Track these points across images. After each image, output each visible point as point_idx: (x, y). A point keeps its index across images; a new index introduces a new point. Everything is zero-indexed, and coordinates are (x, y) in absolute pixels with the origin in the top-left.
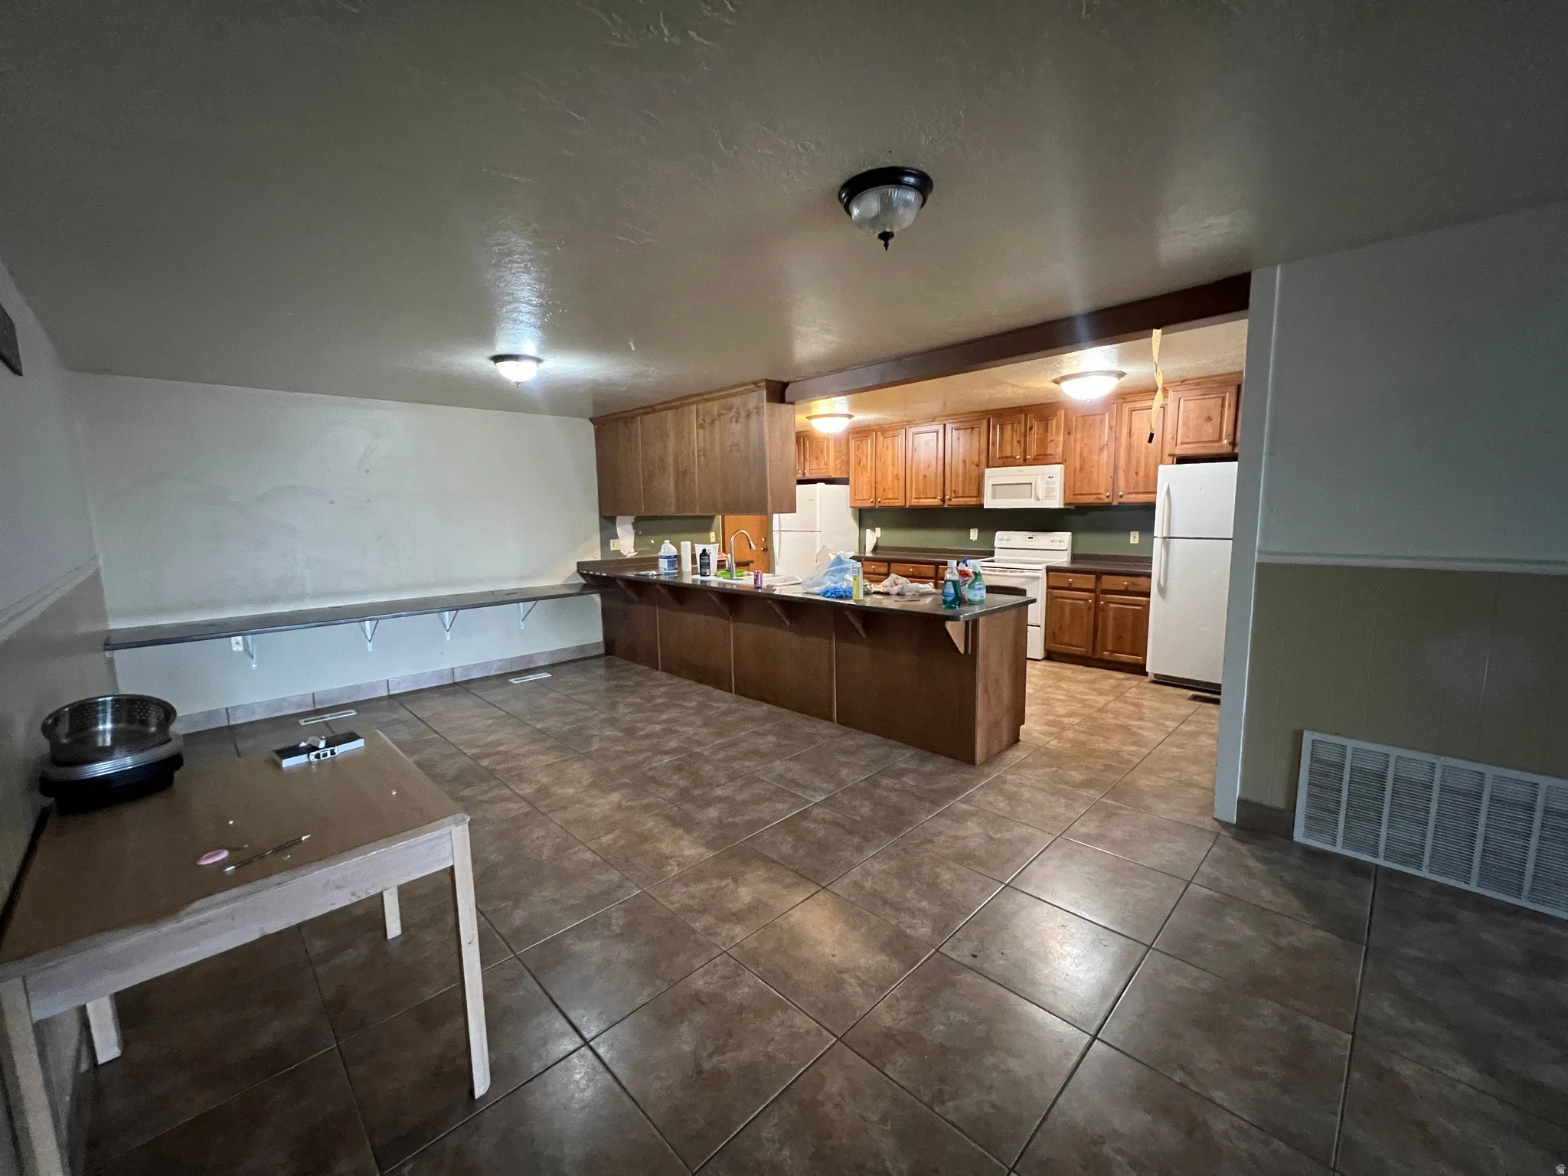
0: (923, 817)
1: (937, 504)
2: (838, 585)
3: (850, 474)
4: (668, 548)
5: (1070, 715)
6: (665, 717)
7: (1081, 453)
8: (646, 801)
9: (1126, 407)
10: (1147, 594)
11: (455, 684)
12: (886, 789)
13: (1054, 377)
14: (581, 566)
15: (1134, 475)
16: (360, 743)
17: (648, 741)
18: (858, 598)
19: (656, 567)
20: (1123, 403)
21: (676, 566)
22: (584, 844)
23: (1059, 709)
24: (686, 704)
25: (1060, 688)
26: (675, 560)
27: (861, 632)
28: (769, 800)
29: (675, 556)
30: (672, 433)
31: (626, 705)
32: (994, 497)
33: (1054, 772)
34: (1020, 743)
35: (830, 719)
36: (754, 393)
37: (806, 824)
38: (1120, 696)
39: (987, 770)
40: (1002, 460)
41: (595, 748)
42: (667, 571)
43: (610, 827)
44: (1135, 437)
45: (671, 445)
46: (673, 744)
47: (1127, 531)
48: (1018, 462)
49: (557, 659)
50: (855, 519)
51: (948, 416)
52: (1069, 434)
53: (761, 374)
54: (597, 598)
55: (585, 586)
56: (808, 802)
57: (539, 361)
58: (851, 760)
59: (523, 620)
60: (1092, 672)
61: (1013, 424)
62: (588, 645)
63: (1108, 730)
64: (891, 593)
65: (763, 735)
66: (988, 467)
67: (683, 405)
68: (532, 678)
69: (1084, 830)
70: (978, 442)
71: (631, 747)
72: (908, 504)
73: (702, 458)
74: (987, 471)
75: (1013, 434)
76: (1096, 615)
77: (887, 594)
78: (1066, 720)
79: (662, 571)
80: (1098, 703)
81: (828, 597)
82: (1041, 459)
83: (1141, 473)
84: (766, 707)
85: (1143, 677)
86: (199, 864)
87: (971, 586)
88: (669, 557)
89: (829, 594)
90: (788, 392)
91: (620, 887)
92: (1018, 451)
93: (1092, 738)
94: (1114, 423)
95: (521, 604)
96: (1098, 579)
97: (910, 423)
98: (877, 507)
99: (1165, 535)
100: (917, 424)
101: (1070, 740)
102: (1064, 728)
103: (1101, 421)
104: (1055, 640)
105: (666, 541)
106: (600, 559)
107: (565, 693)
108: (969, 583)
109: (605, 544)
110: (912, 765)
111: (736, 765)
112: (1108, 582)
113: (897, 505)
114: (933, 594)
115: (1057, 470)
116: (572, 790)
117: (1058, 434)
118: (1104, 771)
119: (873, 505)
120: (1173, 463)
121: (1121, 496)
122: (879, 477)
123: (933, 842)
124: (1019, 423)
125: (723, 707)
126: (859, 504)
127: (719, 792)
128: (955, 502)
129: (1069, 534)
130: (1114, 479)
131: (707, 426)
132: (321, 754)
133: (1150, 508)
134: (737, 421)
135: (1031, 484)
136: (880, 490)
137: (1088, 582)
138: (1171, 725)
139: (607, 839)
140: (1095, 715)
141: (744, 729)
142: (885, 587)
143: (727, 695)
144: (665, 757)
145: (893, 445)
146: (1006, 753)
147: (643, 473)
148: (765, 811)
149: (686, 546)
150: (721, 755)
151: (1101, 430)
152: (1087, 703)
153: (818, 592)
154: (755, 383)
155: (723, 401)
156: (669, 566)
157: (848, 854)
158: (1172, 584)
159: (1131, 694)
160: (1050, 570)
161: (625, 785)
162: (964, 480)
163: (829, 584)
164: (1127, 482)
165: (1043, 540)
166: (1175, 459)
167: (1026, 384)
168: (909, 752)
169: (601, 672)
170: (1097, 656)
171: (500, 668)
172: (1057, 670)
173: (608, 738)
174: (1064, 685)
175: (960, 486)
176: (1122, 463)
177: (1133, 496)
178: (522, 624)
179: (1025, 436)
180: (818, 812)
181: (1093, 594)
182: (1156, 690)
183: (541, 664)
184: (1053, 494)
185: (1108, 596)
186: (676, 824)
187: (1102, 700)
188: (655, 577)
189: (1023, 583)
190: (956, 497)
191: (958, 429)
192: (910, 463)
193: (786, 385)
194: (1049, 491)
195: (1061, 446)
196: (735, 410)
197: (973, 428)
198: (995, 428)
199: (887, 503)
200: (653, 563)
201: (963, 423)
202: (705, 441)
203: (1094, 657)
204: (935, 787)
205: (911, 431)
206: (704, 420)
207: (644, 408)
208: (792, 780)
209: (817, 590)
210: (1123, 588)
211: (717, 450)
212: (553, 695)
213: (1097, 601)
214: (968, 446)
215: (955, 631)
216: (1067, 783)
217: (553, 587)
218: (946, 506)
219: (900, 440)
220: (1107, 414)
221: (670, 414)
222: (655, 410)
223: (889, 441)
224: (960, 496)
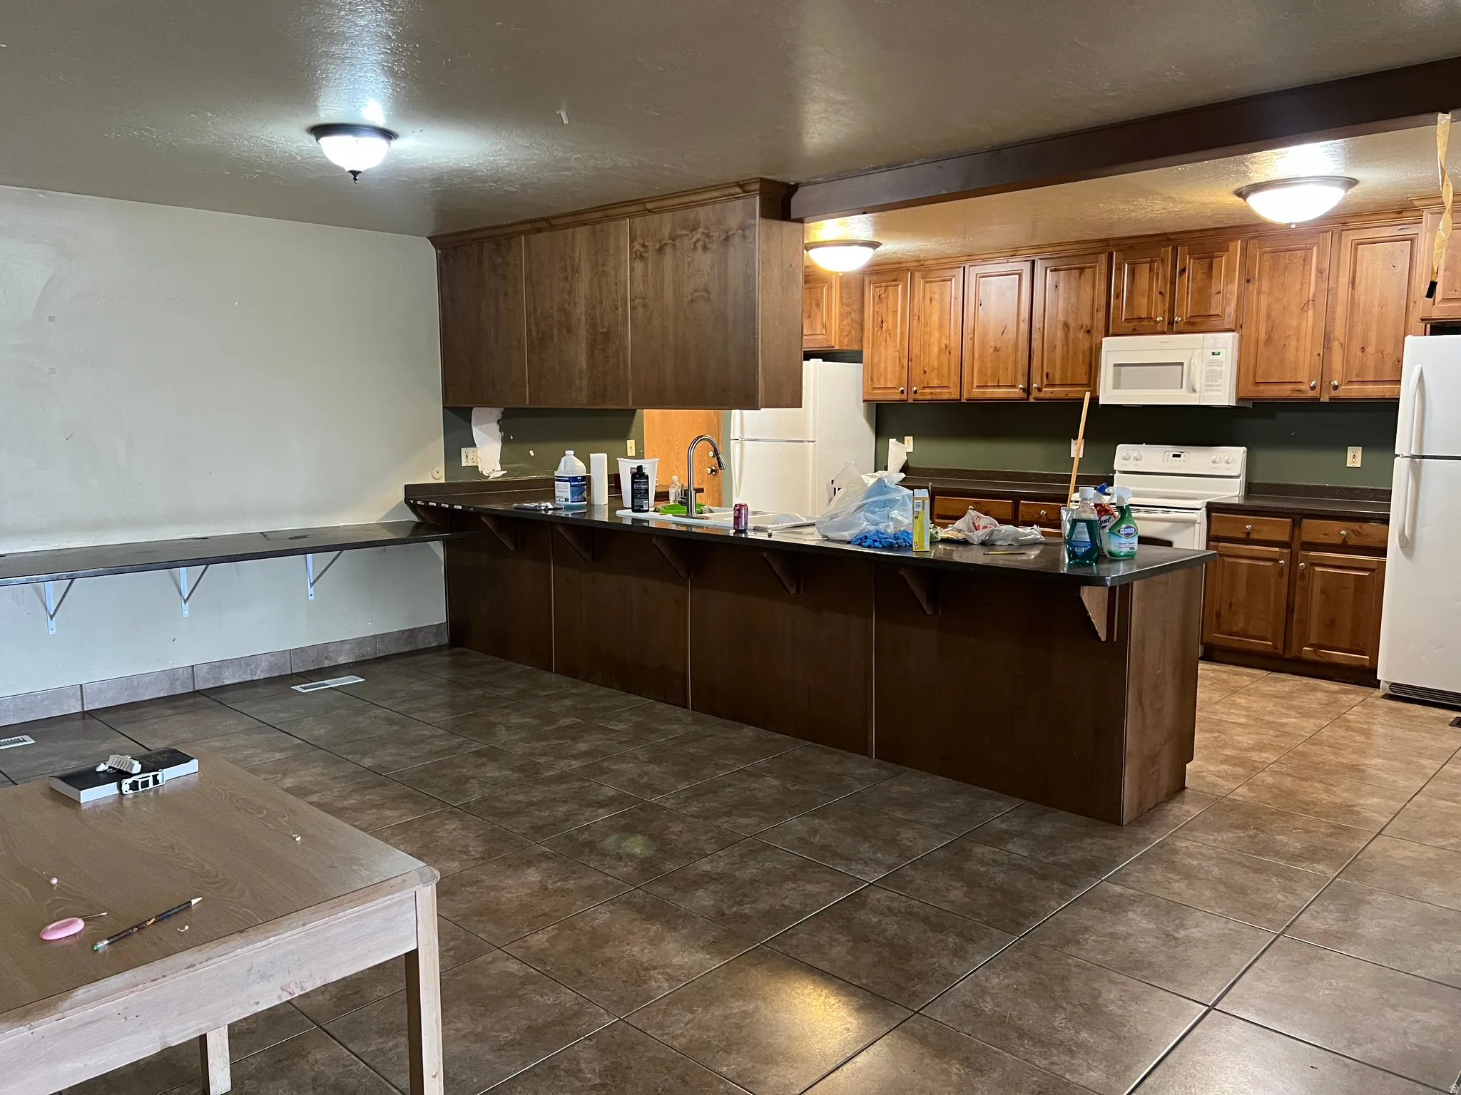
0: (1053, 903)
1: (1016, 396)
2: (881, 527)
3: (865, 345)
4: (570, 464)
5: (1261, 747)
6: (582, 747)
7: (1269, 316)
8: (586, 882)
9: (1349, 237)
10: (1382, 552)
11: (196, 693)
12: (982, 862)
13: (1237, 186)
14: (412, 492)
15: (1359, 353)
16: (193, 766)
17: (565, 786)
18: (922, 547)
19: (551, 496)
20: (1343, 230)
21: (585, 494)
22: (500, 948)
23: (1241, 739)
24: (614, 726)
25: (1234, 705)
26: (582, 485)
27: (925, 606)
28: (794, 878)
29: (583, 478)
30: (585, 268)
31: (508, 728)
32: (1117, 385)
33: (1251, 837)
34: (1187, 791)
35: (864, 751)
36: (739, 202)
37: (862, 916)
38: (1338, 719)
39: (1142, 833)
40: (1131, 325)
41: (476, 797)
42: (569, 503)
43: (538, 921)
44: (1361, 288)
45: (583, 288)
46: (609, 791)
47: (1342, 446)
48: (1159, 328)
49: (368, 653)
50: (869, 420)
51: (1039, 246)
52: (1248, 281)
53: (752, 169)
54: (438, 549)
55: (418, 526)
56: (858, 882)
57: (388, 134)
58: (912, 817)
59: (312, 585)
60: (1284, 680)
61: (1151, 262)
62: (421, 629)
63: (1328, 772)
64: (970, 541)
65: (757, 775)
66: (1107, 335)
67: (609, 218)
68: (332, 683)
69: (1318, 925)
70: (1090, 291)
71: (537, 794)
72: (965, 396)
73: (640, 311)
74: (1107, 341)
75: (1151, 280)
76: (1291, 586)
77: (965, 543)
78: (1256, 756)
79: (561, 502)
80: (1303, 729)
81: (869, 547)
82: (1197, 324)
83: (1371, 349)
84: (749, 732)
85: (1370, 690)
86: (45, 937)
87: (1114, 530)
88: (574, 479)
89: (869, 542)
90: (795, 201)
91: (578, 1015)
92: (1160, 311)
93: (1306, 784)
94: (1326, 265)
95: (309, 556)
96: (1296, 525)
97: (973, 257)
98: (910, 401)
99: (1413, 452)
100: (984, 260)
101: (1269, 788)
102: (1257, 768)
103: (1304, 260)
104: (1219, 628)
105: (567, 452)
106: (443, 481)
107: (399, 708)
108: (1109, 525)
109: (452, 456)
110: (1015, 825)
111: (724, 823)
112: (1314, 530)
113: (946, 397)
114: (1041, 543)
115: (1226, 343)
116: (456, 864)
117: (1229, 280)
118: (1331, 835)
119: (904, 397)
120: (1425, 335)
121: (1336, 388)
122: (916, 350)
123: (1078, 943)
124: (1163, 261)
125: (678, 729)
126: (879, 395)
127: (705, 866)
128: (1048, 392)
129: (1242, 450)
130: (1325, 358)
131: (650, 255)
132: (140, 781)
133: (1392, 406)
134: (705, 248)
135: (1182, 364)
136: (917, 372)
137: (1278, 529)
138: (1431, 765)
139: (540, 939)
140: (1300, 748)
141: (724, 767)
142: (960, 531)
143: (679, 712)
144: (601, 811)
145: (942, 295)
146: (1169, 807)
147: (529, 332)
148: (790, 895)
149: (600, 460)
150: (694, 808)
151: (1305, 274)
152: (1287, 729)
153: (848, 538)
154: (740, 185)
155: (680, 214)
156: (573, 494)
157: (944, 962)
158: (1425, 534)
159: (1355, 714)
160: (1212, 508)
161: (545, 856)
162: (1065, 358)
163: (864, 525)
164: (1347, 362)
165: (1197, 459)
166: (1429, 326)
167: (1187, 198)
168: (1006, 805)
169: (444, 675)
170: (1293, 653)
171: (271, 668)
172: (1224, 676)
173: (494, 782)
174: (1242, 701)
175: (1058, 364)
176: (1339, 331)
177: (1355, 386)
178: (311, 590)
179: (1173, 284)
180: (878, 896)
181: (1286, 551)
182: (1392, 710)
183: (342, 660)
184: (1220, 382)
185: (1312, 553)
186: (649, 918)
187: (1309, 725)
188: (550, 513)
189: (1168, 531)
190: (1048, 386)
191: (1055, 270)
192: (970, 330)
193: (792, 189)
194: (1212, 377)
195: (1233, 305)
196: (701, 230)
197: (1082, 270)
198: (1120, 269)
199: (927, 395)
200: (546, 487)
201: (1065, 261)
202: (645, 282)
203: (1287, 656)
204: (1063, 859)
205: (973, 272)
206: (643, 246)
207: (531, 221)
208: (824, 847)
209: (846, 535)
210: (1339, 541)
211: (669, 295)
212: (378, 712)
213: (1293, 560)
214: (1073, 300)
215: (1093, 600)
216: (1277, 853)
217: (367, 528)
218: (1031, 400)
219: (954, 287)
220: (1315, 248)
221: (582, 233)
222: (551, 226)
223: (935, 287)
224: (1057, 383)
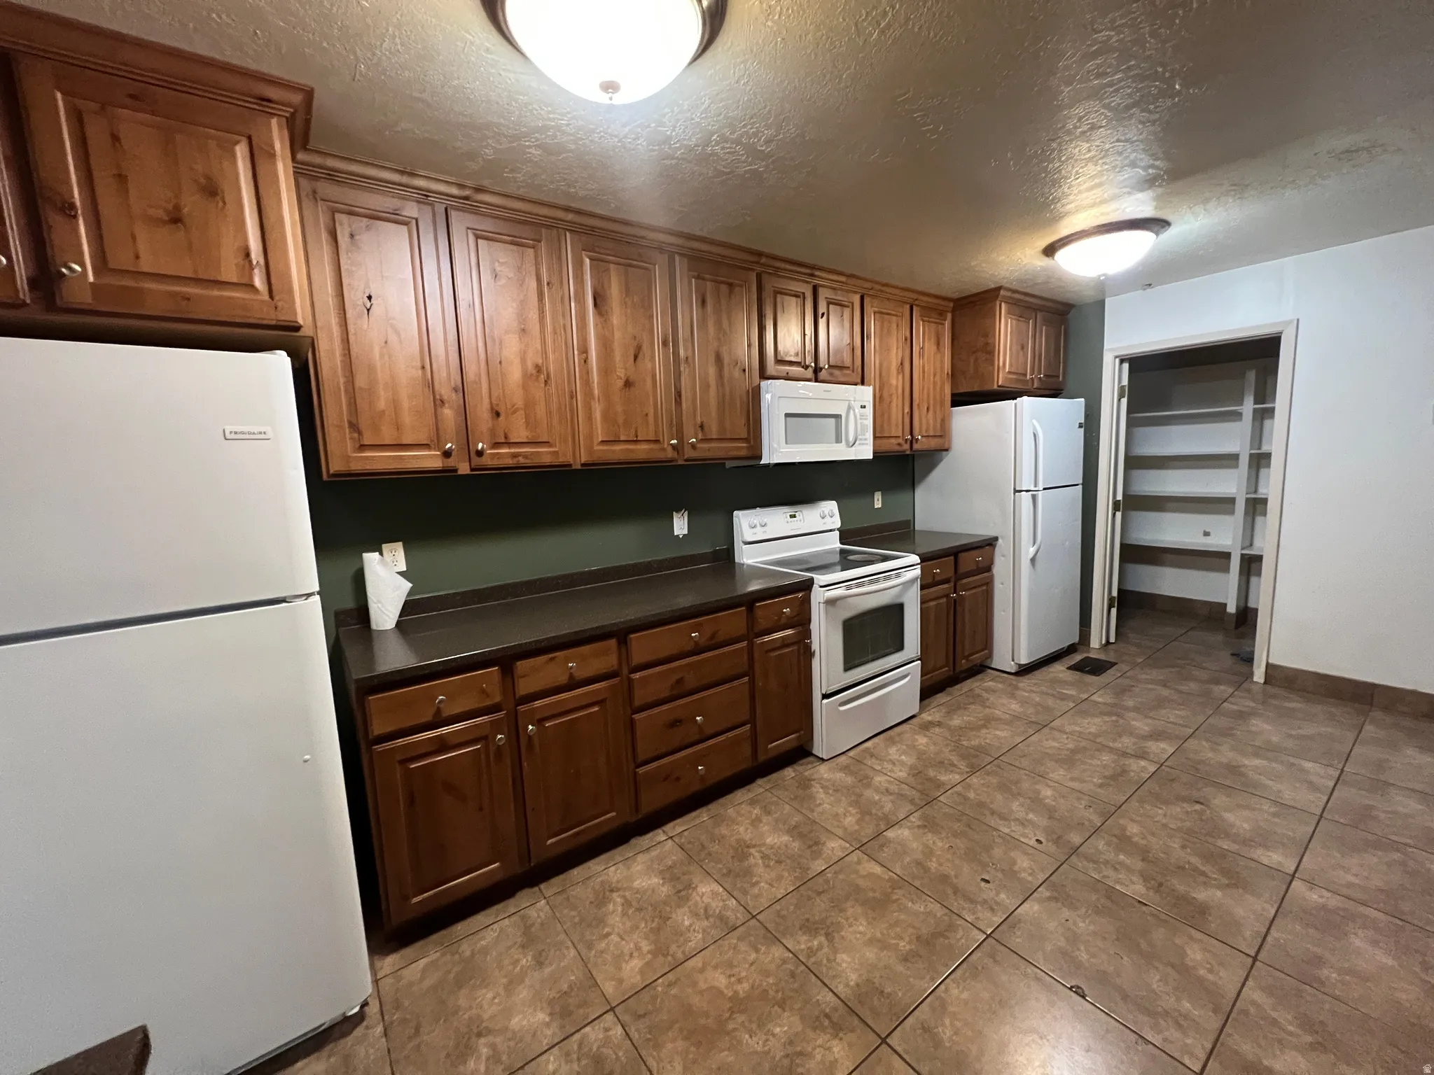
9: (917, 313)
15: (926, 413)
20: (914, 305)
32: (786, 440)
40: (783, 368)
48: (807, 375)
52: (867, 338)
66: (765, 377)
72: (582, 458)
74: (766, 385)
76: (954, 613)
83: (932, 410)
94: (908, 333)
96: (956, 560)
103: (897, 326)
112: (963, 562)
113: (547, 461)
115: (869, 395)
124: (805, 298)
128: (704, 450)
129: (835, 503)
130: (911, 416)
135: (839, 417)
151: (898, 339)
162: (721, 404)
164: (920, 421)
165: (809, 517)
170: (957, 671)
175: (714, 411)
176: (916, 393)
179: (815, 327)
181: (952, 584)
190: (705, 441)
194: (863, 430)
197: (730, 286)
199: (504, 457)
203: (955, 673)
210: (975, 566)
213: (955, 593)
218: (686, 461)
220: (902, 318)
224: (714, 437)
